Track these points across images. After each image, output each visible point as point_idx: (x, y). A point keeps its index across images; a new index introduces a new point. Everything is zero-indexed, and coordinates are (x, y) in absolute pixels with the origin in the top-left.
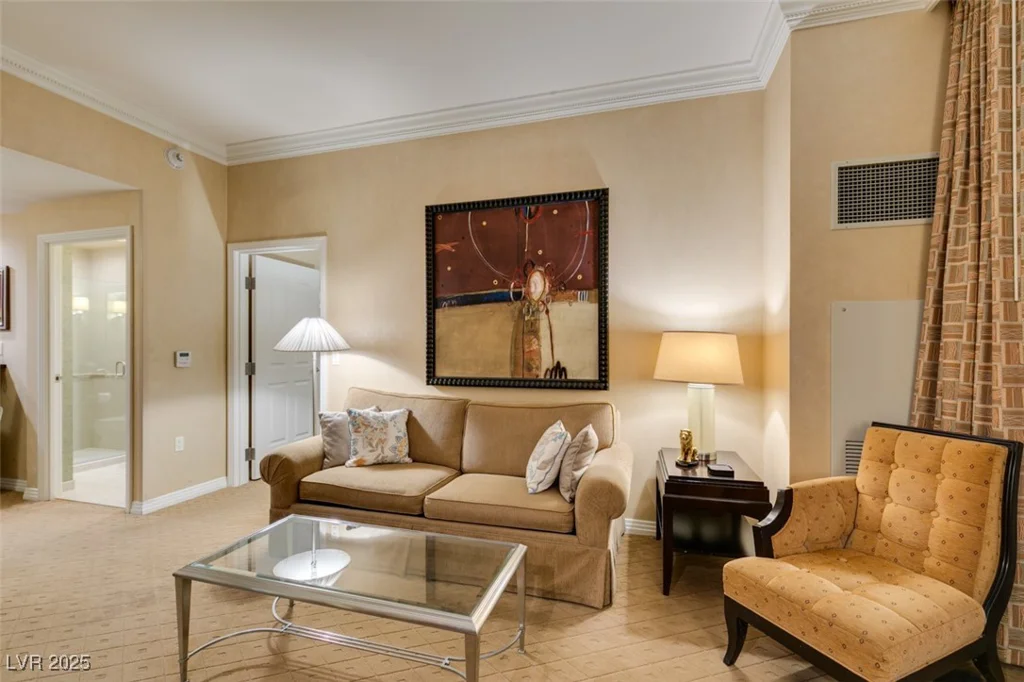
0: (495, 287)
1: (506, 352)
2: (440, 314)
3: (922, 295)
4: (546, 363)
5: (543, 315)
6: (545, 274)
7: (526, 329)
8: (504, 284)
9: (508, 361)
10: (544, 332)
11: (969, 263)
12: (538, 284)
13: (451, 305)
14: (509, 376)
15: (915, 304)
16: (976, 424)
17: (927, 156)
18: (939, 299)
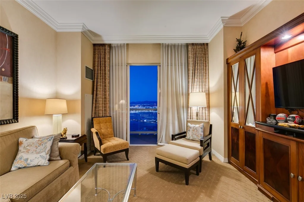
3: (93, 94)
11: (102, 90)
15: (92, 96)
16: (104, 115)
17: (92, 69)
18: (96, 95)
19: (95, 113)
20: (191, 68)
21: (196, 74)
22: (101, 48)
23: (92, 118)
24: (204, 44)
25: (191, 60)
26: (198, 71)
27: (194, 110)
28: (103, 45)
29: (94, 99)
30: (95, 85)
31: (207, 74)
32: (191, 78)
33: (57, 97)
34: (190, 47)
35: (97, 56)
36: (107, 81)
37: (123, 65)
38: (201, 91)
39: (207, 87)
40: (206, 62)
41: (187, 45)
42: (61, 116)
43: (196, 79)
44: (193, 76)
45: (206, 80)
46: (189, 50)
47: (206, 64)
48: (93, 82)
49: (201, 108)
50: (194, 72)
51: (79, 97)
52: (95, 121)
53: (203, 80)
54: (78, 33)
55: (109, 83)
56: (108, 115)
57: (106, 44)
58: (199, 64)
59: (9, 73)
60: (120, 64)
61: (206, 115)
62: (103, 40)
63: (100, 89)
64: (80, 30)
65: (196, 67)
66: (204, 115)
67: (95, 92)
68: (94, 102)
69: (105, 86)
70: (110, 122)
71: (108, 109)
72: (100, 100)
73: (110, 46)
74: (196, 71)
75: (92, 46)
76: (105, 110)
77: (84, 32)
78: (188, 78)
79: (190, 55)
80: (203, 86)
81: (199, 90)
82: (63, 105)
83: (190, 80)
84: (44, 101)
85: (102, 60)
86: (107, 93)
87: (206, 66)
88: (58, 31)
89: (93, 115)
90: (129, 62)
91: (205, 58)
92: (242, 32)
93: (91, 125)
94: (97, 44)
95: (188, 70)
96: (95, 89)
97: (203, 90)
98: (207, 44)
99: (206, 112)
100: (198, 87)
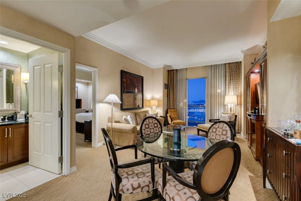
0: (131, 90)
1: (133, 103)
2: (124, 95)
3: (168, 97)
4: (137, 105)
5: (137, 96)
6: (137, 89)
7: (135, 99)
8: (132, 90)
9: (133, 105)
10: (137, 99)
12: (136, 91)
13: (125, 93)
14: (133, 107)
15: (167, 98)
17: (167, 83)
18: (169, 98)
19: (169, 107)
20: (227, 79)
21: (231, 83)
22: (172, 72)
23: (167, 109)
24: (238, 62)
25: (227, 74)
26: (233, 80)
27: (229, 106)
28: (173, 70)
29: (168, 100)
30: (169, 92)
31: (240, 82)
32: (228, 85)
33: (153, 99)
34: (227, 66)
35: (169, 76)
36: (175, 90)
37: (184, 79)
38: (235, 94)
39: (240, 91)
40: (239, 74)
41: (225, 64)
42: (155, 108)
43: (231, 86)
44: (229, 84)
45: (239, 86)
46: (226, 67)
47: (239, 75)
48: (168, 91)
49: (235, 106)
50: (230, 81)
51: (162, 99)
52: (169, 110)
53: (237, 86)
54: (161, 68)
55: (176, 90)
56: (175, 108)
57: (174, 70)
58: (233, 76)
59: (141, 91)
60: (182, 79)
61: (239, 110)
62: (173, 68)
63: (171, 94)
64: (163, 67)
65: (232, 78)
66: (237, 110)
67: (169, 96)
68: (168, 101)
69: (174, 92)
70: (176, 112)
71: (175, 105)
72: (171, 100)
73: (176, 70)
74: (231, 81)
75: (167, 72)
76: (174, 106)
77: (164, 67)
78: (226, 86)
79: (227, 70)
80: (237, 91)
81: (234, 94)
82: (156, 102)
83: (227, 87)
84: (150, 101)
85: (172, 78)
86: (175, 96)
87: (239, 77)
88: (153, 68)
89: (168, 108)
90: (187, 78)
91: (239, 71)
92: (255, 58)
93: (167, 112)
94: (170, 70)
95: (226, 80)
96: (169, 94)
97: (237, 93)
98: (241, 62)
99: (239, 108)
100: (233, 91)
